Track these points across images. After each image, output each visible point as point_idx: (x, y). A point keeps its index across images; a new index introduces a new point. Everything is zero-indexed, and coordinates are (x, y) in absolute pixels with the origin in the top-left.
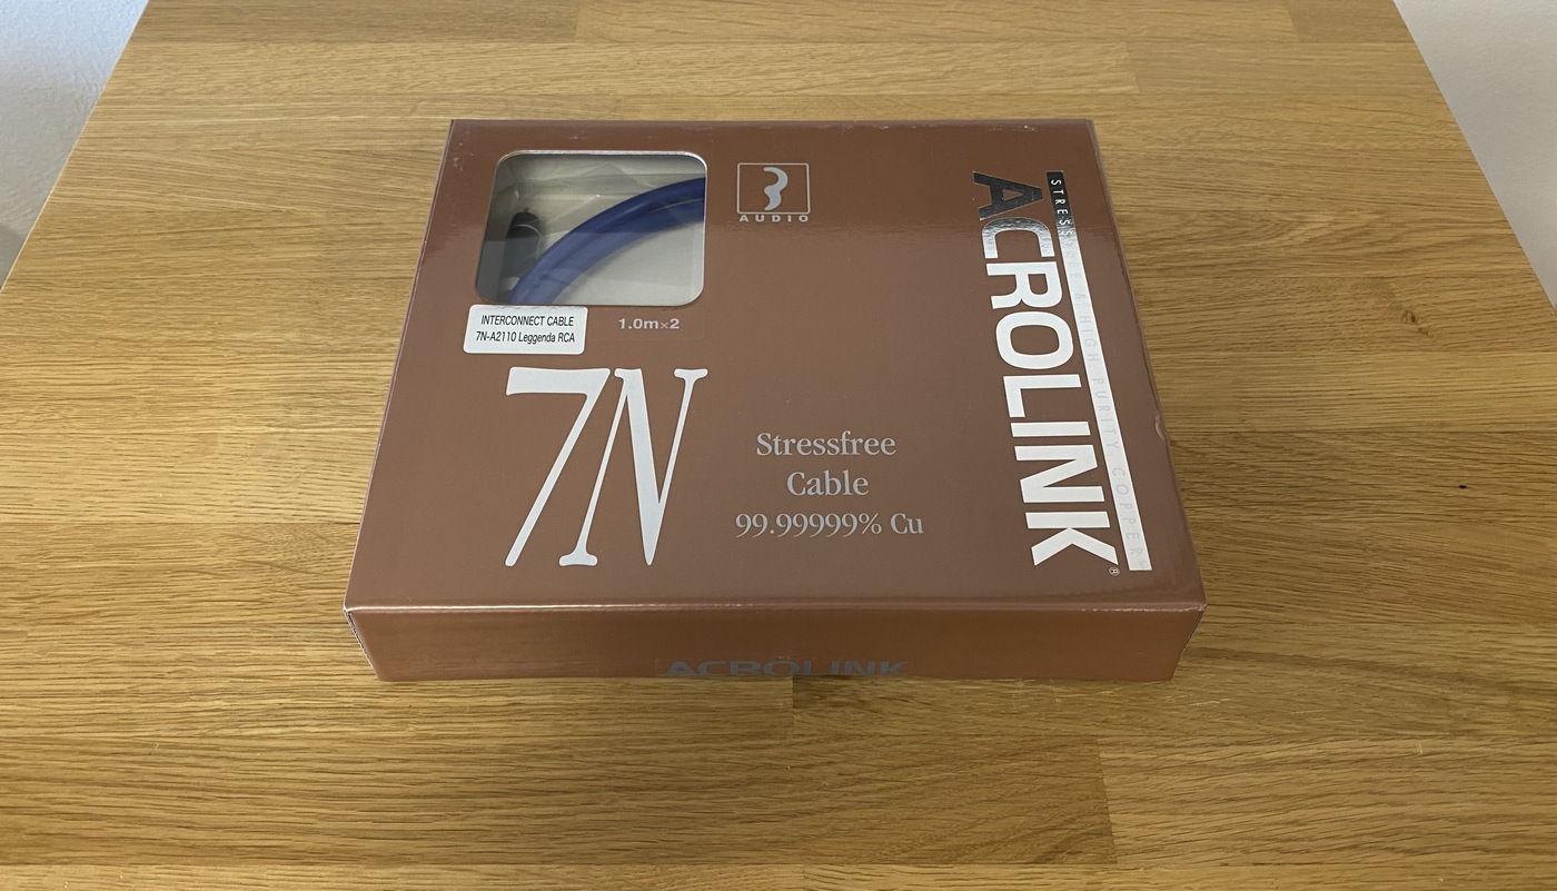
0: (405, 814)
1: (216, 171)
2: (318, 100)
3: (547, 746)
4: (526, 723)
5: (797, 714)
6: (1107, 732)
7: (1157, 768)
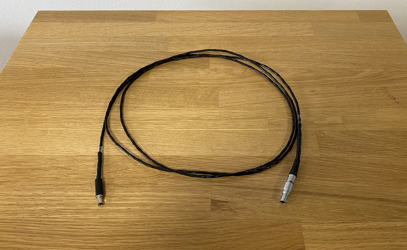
0: (94, 241)
1: (53, 57)
2: (82, 38)
3: (137, 222)
4: (132, 215)
5: (212, 213)
6: (304, 219)
7: (319, 230)
